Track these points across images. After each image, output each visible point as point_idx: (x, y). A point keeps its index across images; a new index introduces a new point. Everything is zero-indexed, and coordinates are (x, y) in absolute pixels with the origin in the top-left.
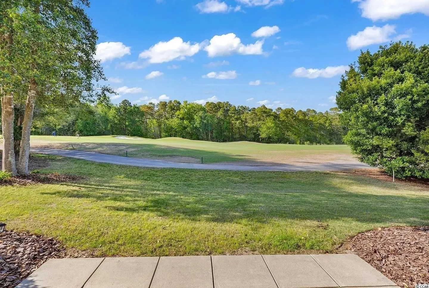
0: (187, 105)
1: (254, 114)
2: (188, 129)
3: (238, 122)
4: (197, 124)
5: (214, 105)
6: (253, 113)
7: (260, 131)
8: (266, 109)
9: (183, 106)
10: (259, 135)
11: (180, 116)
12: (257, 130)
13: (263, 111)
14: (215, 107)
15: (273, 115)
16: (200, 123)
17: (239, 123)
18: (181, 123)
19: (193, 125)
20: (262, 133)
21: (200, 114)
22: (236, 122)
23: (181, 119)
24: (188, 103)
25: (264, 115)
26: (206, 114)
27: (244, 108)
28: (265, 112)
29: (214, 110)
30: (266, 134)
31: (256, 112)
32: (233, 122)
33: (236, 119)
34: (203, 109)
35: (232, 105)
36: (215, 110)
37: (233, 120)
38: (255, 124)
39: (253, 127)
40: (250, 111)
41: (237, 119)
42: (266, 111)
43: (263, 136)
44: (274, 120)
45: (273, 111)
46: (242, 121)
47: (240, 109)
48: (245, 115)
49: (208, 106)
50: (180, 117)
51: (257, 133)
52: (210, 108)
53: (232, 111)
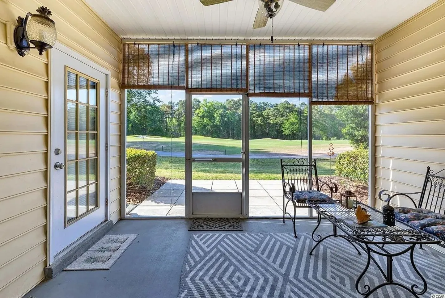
0: (206, 103)
1: (276, 110)
2: (209, 127)
3: (259, 119)
4: (217, 121)
5: (235, 102)
7: (283, 128)
8: (289, 104)
9: (203, 105)
10: (282, 131)
11: (200, 114)
12: (280, 127)
13: (285, 107)
14: (236, 104)
15: (296, 111)
16: (220, 121)
17: (261, 120)
18: (201, 121)
19: (213, 124)
20: (286, 129)
21: (220, 112)
23: (201, 117)
24: (208, 101)
25: (287, 111)
26: (226, 112)
27: (266, 104)
28: (288, 108)
29: (234, 107)
30: (290, 130)
31: (278, 108)
32: (254, 119)
34: (224, 107)
35: (253, 101)
37: (255, 117)
38: (278, 120)
39: (276, 124)
40: (272, 107)
41: (258, 116)
42: (289, 106)
43: (287, 132)
44: (297, 115)
45: (297, 107)
46: (264, 118)
47: (261, 106)
48: (267, 111)
49: (229, 103)
50: (199, 115)
51: (280, 130)
52: (231, 105)
53: (254, 107)
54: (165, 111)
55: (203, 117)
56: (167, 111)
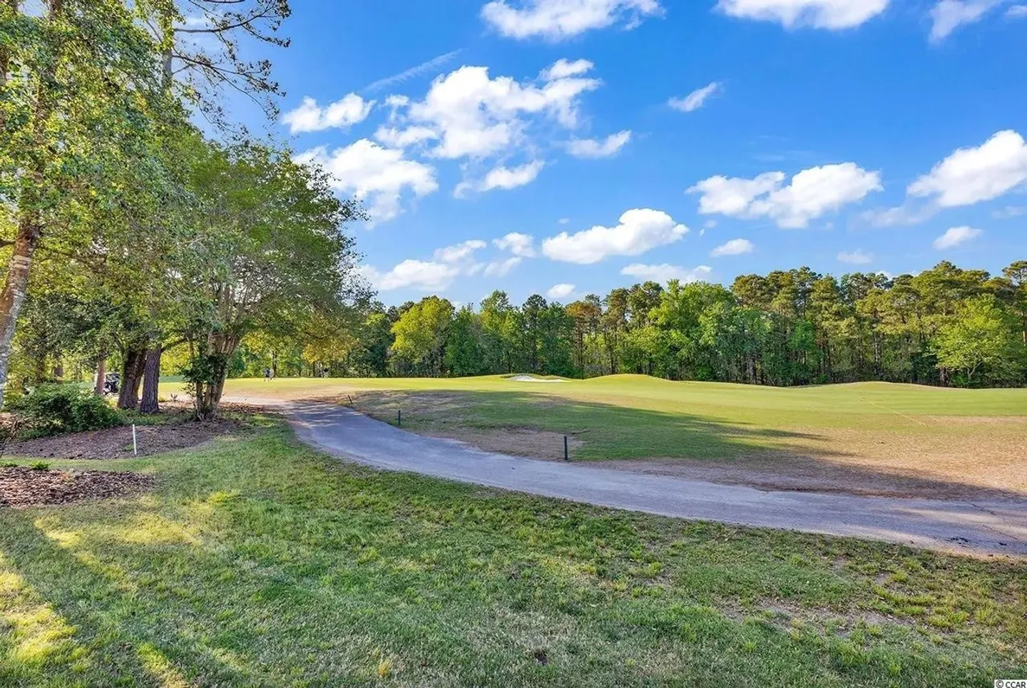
0: (677, 291)
1: (904, 295)
2: (684, 352)
3: (843, 324)
4: (708, 336)
5: (760, 281)
6: (902, 291)
7: (938, 348)
8: (959, 272)
9: (669, 295)
10: (934, 360)
11: (661, 320)
12: (924, 345)
13: (943, 281)
14: (764, 287)
15: (990, 290)
16: (717, 334)
17: (849, 326)
18: (662, 338)
19: (697, 343)
20: (948, 353)
21: (716, 311)
22: (839, 322)
23: (663, 327)
24: (682, 284)
25: (951, 292)
26: (733, 309)
27: (866, 279)
28: (951, 284)
29: (759, 295)
30: (965, 356)
31: (914, 286)
32: (825, 324)
33: (837, 313)
34: (726, 297)
35: (820, 275)
36: (762, 295)
37: (827, 319)
38: (913, 324)
39: (907, 336)
40: (890, 285)
41: (840, 315)
42: (956, 278)
43: (954, 362)
44: (996, 305)
45: (992, 278)
46: (859, 319)
47: (850, 285)
48: (868, 300)
49: (741, 287)
50: (659, 322)
51: (925, 355)
52: (747, 291)
53: (823, 291)
54: (579, 318)
55: (667, 326)
56: (581, 317)
